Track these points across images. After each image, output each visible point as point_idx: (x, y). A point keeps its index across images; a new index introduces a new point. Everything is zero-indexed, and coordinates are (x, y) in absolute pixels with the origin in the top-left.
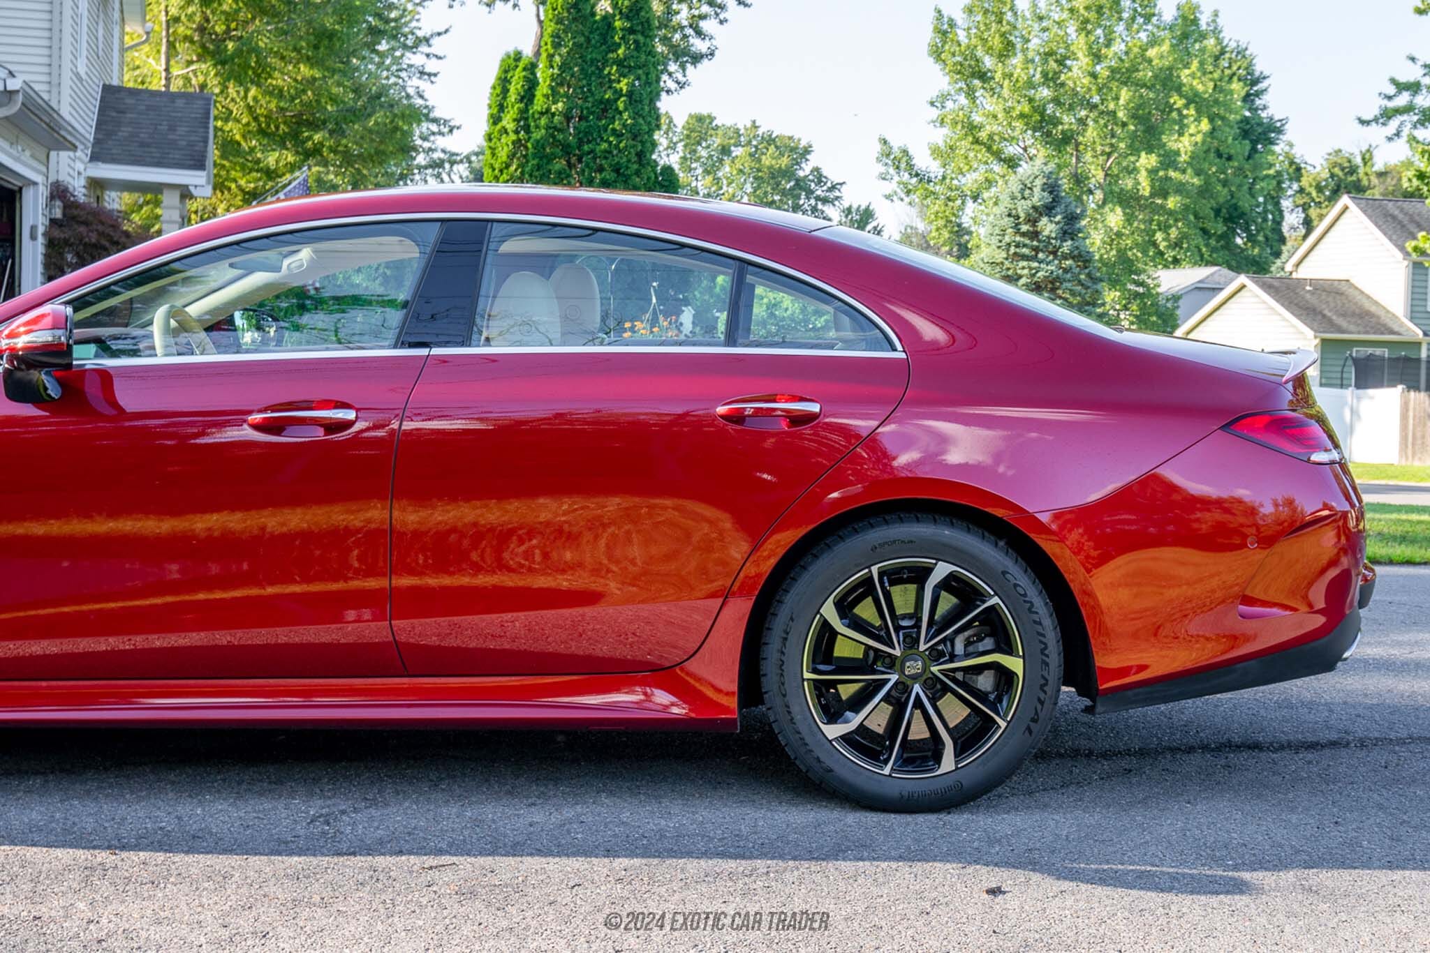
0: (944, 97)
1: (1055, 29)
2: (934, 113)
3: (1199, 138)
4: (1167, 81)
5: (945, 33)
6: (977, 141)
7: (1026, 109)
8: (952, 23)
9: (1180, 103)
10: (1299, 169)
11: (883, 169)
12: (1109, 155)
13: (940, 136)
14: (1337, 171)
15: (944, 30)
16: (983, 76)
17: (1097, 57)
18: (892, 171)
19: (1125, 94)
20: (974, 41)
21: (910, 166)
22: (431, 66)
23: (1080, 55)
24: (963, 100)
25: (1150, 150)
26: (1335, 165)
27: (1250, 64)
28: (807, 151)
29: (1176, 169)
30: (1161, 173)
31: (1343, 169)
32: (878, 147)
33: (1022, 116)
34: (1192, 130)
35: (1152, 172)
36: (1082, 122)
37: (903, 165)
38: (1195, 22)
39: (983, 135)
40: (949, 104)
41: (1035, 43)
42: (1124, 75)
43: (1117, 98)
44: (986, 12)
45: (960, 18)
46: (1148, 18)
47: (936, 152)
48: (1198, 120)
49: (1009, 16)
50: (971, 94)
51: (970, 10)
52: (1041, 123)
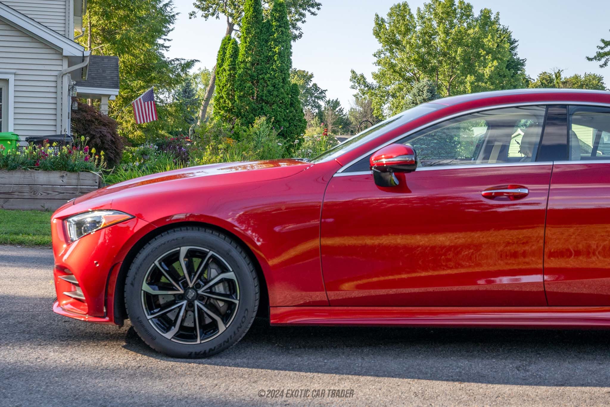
0: (380, 52)
1: (427, 22)
2: (375, 59)
3: (493, 68)
4: (478, 43)
5: (380, 25)
6: (395, 71)
7: (416, 57)
8: (383, 21)
9: (484, 53)
10: (527, 81)
11: (353, 84)
12: (451, 76)
13: (377, 69)
14: (544, 81)
15: (380, 23)
16: (397, 43)
17: (447, 33)
18: (356, 84)
19: (460, 50)
20: (392, 28)
21: (365, 82)
22: (167, 44)
23: (440, 33)
24: (388, 54)
25: (471, 73)
26: (543, 79)
27: (510, 36)
28: (311, 76)
29: (482, 82)
30: (476, 84)
31: (547, 81)
32: (350, 74)
33: (415, 60)
34: (490, 65)
35: (472, 83)
36: (440, 62)
37: (361, 82)
38: (489, 17)
39: (397, 69)
40: (382, 56)
41: (418, 28)
42: (459, 42)
43: (456, 52)
44: (398, 15)
45: (386, 18)
46: (468, 16)
47: (376, 76)
48: (493, 61)
49: (408, 17)
50: (391, 51)
51: (390, 15)
52: (422, 64)
